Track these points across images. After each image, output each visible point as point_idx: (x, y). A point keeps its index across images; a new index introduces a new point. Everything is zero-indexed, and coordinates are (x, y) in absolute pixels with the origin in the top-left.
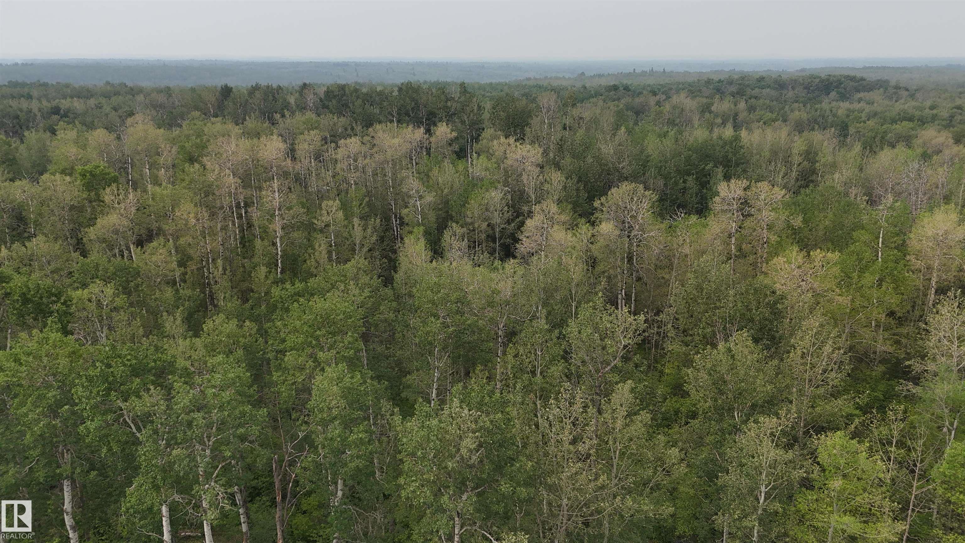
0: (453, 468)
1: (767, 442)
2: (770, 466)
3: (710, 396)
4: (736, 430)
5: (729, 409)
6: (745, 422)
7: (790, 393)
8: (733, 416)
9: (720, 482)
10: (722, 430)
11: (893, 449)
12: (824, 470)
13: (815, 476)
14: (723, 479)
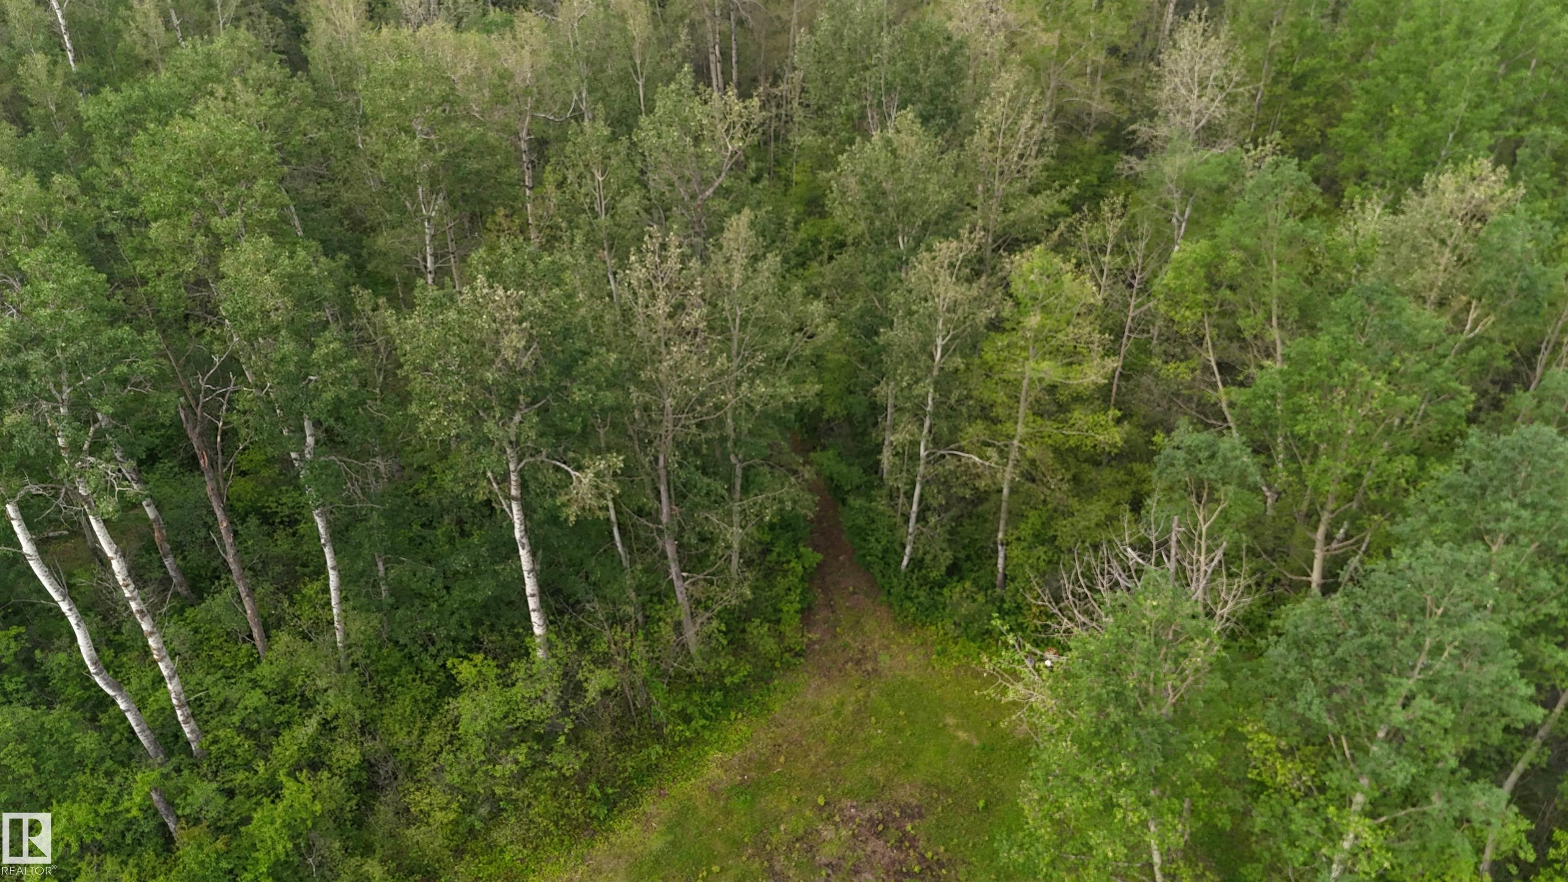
0: (495, 380)
1: (944, 276)
2: (948, 310)
3: (863, 216)
4: (902, 262)
5: (891, 234)
6: (914, 250)
7: (975, 196)
8: (897, 244)
9: (881, 340)
10: (881, 266)
11: (1107, 259)
12: (1018, 304)
13: (1006, 313)
14: (885, 336)
